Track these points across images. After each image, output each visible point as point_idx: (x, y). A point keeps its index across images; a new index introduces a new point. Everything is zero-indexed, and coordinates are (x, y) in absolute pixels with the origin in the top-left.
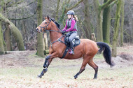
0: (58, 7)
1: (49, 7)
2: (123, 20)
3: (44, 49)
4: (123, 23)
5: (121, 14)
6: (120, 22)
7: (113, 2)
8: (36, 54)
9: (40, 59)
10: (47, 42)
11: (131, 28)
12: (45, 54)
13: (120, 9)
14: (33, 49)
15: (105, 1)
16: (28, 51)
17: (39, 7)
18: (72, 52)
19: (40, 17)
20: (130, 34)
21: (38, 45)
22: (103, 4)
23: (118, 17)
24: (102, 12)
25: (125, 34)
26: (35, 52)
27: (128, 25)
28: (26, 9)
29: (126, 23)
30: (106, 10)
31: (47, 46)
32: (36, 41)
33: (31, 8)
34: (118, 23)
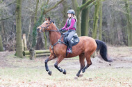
0: (37, 9)
1: (28, 8)
2: (101, 21)
3: (23, 50)
4: (101, 24)
5: (99, 15)
6: (99, 23)
7: (92, 3)
8: (15, 55)
9: (19, 59)
10: (26, 43)
11: (109, 29)
12: (24, 55)
13: (98, 10)
14: (12, 50)
15: (84, 3)
16: (7, 51)
17: (18, 9)
18: (70, 51)
19: (19, 18)
20: (108, 35)
21: (17, 46)
22: (81, 6)
23: (96, 18)
24: (81, 13)
25: (103, 35)
26: (14, 52)
27: (107, 26)
28: (5, 10)
29: (105, 24)
30: (84, 12)
31: (26, 46)
32: (15, 42)
33: (10, 9)
34: (97, 24)
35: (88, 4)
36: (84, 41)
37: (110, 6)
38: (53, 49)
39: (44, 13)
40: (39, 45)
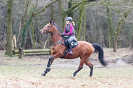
1: (19, 11)
3: (13, 49)
10: (16, 43)
11: (92, 31)
13: (83, 14)
17: (9, 11)
19: (9, 20)
20: (91, 37)
21: (8, 45)
22: (67, 10)
25: (86, 37)
27: (90, 30)
35: (73, 9)
37: (94, 11)
39: (33, 16)
40: (28, 45)
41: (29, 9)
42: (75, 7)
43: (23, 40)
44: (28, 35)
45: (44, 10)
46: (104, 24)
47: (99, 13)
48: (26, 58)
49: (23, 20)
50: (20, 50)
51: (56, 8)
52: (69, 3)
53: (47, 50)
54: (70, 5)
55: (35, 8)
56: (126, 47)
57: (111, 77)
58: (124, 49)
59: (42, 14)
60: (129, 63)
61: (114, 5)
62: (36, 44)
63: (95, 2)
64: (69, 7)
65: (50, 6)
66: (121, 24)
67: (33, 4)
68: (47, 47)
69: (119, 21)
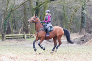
18: (48, 35)
22: (35, 7)
30: (37, 11)
35: (39, 6)
36: (56, 29)
37: (54, 8)
38: (37, 34)
39: (12, 11)
40: (9, 31)
41: (9, 6)
42: (41, 5)
43: (5, 28)
44: (9, 25)
45: (19, 7)
46: (61, 17)
47: (57, 9)
48: (7, 40)
49: (4, 14)
50: (3, 35)
51: (28, 6)
52: (37, 2)
53: (22, 35)
54: (37, 3)
55: (13, 6)
56: (76, 32)
57: (66, 53)
58: (75, 34)
59: (18, 10)
60: (78, 44)
61: (68, 4)
62: (14, 31)
63: (54, 1)
64: (37, 5)
65: (23, 4)
66: (73, 17)
67: (12, 3)
68: (21, 33)
69: (71, 15)
